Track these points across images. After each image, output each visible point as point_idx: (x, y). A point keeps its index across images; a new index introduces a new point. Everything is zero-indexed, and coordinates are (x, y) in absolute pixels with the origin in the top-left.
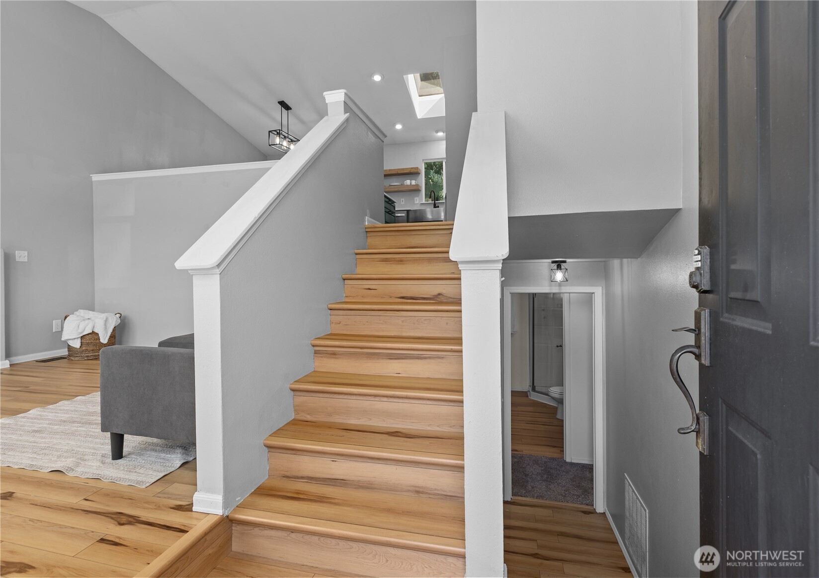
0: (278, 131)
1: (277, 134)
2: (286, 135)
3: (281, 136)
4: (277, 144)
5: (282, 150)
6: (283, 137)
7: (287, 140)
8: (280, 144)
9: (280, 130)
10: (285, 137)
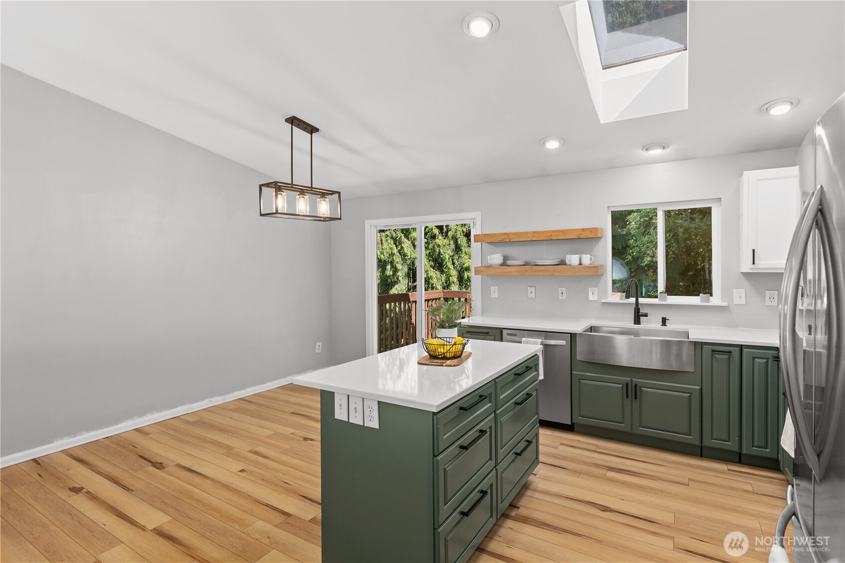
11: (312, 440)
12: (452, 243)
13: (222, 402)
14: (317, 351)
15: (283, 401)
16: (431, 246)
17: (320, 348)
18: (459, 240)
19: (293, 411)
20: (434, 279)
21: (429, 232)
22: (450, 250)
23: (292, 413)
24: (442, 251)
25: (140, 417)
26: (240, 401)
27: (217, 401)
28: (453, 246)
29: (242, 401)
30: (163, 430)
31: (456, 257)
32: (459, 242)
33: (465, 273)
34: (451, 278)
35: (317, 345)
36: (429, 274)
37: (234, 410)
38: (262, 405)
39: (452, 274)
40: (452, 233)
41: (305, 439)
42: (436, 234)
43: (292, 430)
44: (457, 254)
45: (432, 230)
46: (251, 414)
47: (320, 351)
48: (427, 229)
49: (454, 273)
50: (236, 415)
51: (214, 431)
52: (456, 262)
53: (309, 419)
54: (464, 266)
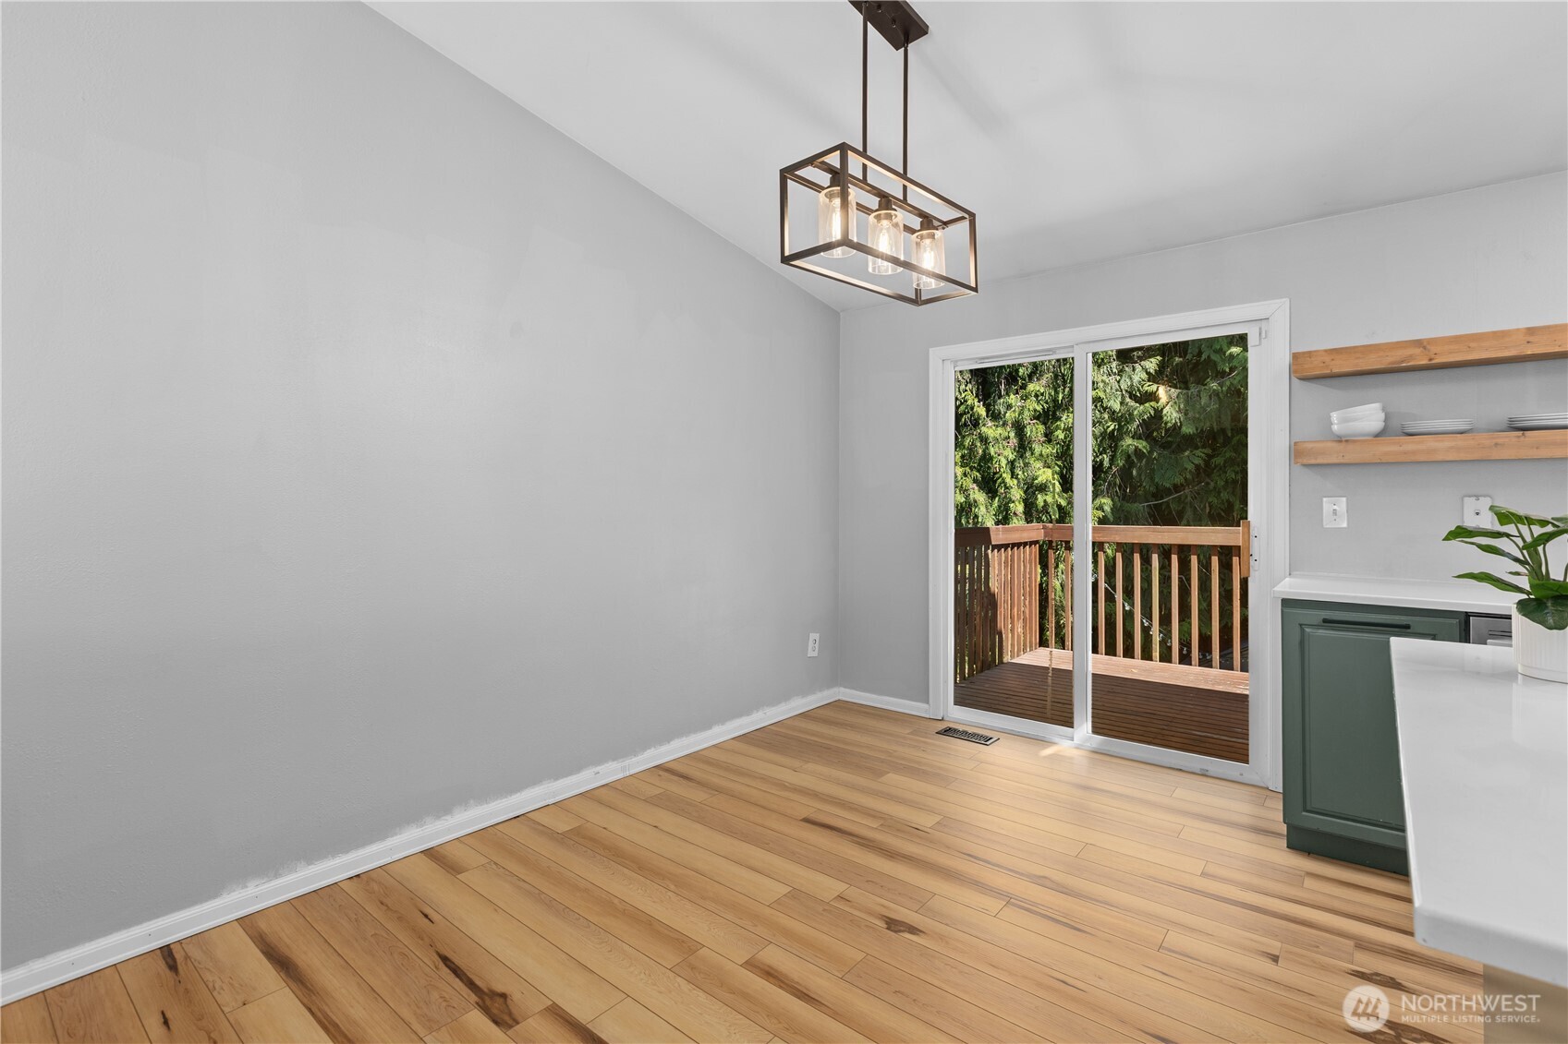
0: (834, 160)
1: (834, 183)
2: (893, 186)
3: (855, 193)
4: (828, 247)
5: (871, 278)
6: (873, 202)
7: (901, 216)
8: (846, 242)
9: (843, 148)
10: (886, 201)
11: (913, 930)
12: (1012, 434)
13: (620, 776)
14: (811, 654)
15: (764, 779)
16: (967, 442)
17: (817, 645)
18: (1028, 430)
19: (805, 813)
20: (981, 507)
21: (965, 413)
22: (1009, 449)
23: (807, 820)
24: (992, 451)
25: (438, 817)
26: (661, 773)
27: (611, 772)
28: (1014, 441)
29: (666, 774)
30: (494, 859)
31: (1020, 463)
32: (1029, 433)
33: (1039, 496)
34: (1012, 505)
35: (811, 640)
36: (971, 496)
37: (655, 801)
38: (719, 790)
39: (1013, 498)
40: (1013, 415)
41: (893, 925)
42: (979, 418)
43: (840, 887)
44: (1021, 457)
45: (972, 408)
46: (699, 816)
47: (815, 654)
48: (962, 408)
49: (1017, 494)
50: (668, 820)
51: (626, 871)
52: (1020, 473)
53: (863, 845)
54: (1036, 481)
